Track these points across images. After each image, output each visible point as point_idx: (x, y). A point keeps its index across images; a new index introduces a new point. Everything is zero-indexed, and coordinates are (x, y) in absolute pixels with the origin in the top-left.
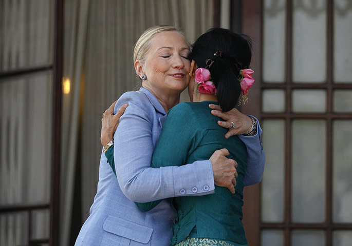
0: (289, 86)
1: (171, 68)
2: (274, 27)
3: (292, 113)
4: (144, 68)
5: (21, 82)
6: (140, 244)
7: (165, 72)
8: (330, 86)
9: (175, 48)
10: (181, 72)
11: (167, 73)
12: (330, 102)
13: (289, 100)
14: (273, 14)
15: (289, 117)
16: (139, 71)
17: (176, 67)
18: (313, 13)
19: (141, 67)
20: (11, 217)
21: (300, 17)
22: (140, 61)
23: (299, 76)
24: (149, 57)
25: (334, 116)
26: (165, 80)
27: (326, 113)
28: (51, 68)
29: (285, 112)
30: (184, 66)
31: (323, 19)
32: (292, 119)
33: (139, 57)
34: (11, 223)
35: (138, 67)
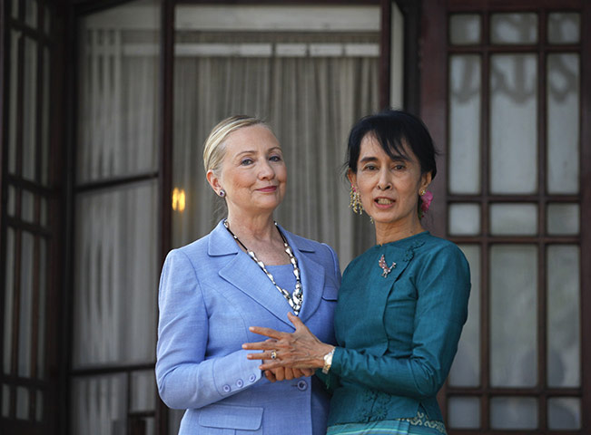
0: (486, 199)
1: (258, 181)
2: (465, 117)
3: (490, 235)
4: (221, 181)
5: (116, 196)
6: (249, 433)
7: (249, 186)
8: (542, 199)
9: (260, 151)
10: (272, 184)
11: (253, 188)
12: (542, 220)
13: (485, 219)
14: (464, 99)
15: (487, 240)
16: (214, 184)
17: (264, 178)
18: (519, 97)
19: (215, 181)
20: (104, 381)
21: (501, 103)
22: (213, 171)
23: (500, 185)
24: (226, 166)
25: (547, 240)
26: (251, 197)
27: (538, 236)
28: (156, 175)
29: (481, 234)
30: (274, 175)
31: (532, 104)
32: (490, 244)
33: (212, 165)
34: (104, 389)
35: (212, 179)
